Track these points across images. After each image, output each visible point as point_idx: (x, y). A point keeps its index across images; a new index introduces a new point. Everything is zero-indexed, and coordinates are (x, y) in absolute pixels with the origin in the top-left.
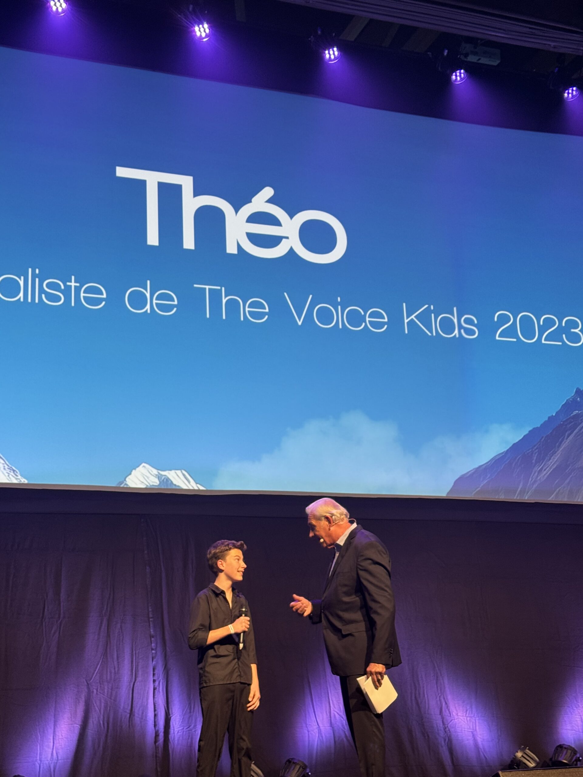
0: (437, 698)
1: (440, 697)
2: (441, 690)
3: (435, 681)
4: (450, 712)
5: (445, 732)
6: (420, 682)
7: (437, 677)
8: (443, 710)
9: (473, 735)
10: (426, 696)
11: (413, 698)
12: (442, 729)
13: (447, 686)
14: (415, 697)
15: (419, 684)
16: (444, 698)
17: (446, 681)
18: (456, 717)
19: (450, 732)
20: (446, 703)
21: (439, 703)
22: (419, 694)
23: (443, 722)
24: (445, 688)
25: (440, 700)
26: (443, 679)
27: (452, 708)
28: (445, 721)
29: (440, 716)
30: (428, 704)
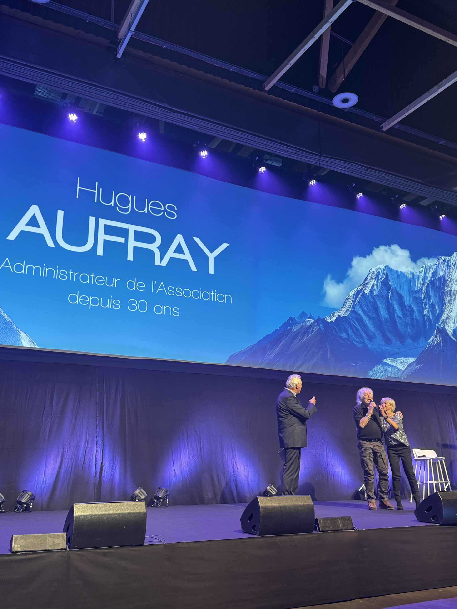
0: (232, 460)
1: (233, 460)
2: (234, 456)
3: (231, 452)
4: (237, 467)
5: (235, 476)
7: (233, 451)
8: (234, 466)
9: (247, 478)
10: (227, 459)
11: (221, 460)
12: (233, 475)
13: (237, 455)
14: (222, 460)
15: (224, 453)
16: (235, 461)
17: (236, 453)
18: (240, 470)
20: (236, 463)
21: (232, 462)
22: (224, 458)
23: (234, 472)
24: (236, 456)
25: (233, 461)
26: (235, 452)
28: (234, 471)
29: (232, 469)
30: (228, 463)
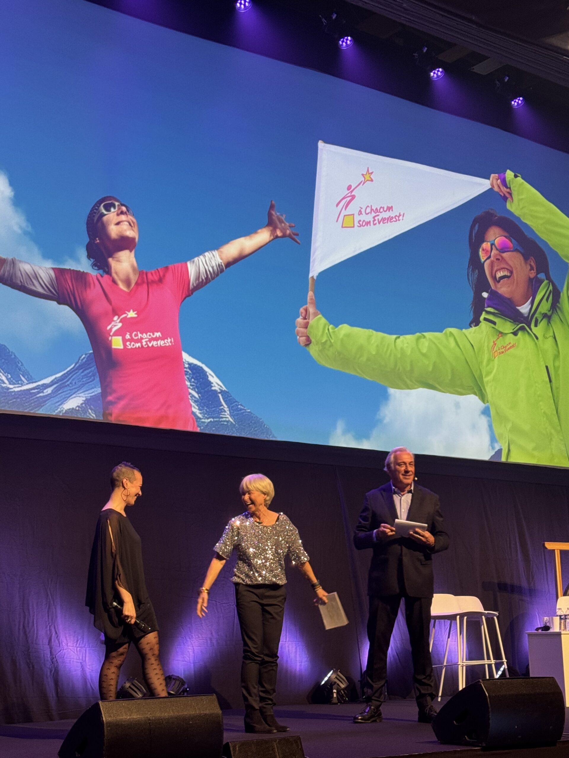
0: (47, 627)
1: (50, 627)
2: (52, 620)
3: (47, 610)
4: (59, 642)
5: (53, 662)
6: (31, 610)
7: (49, 606)
8: (53, 640)
9: (82, 666)
10: (35, 625)
11: (21, 627)
12: (49, 659)
13: (59, 615)
14: (24, 626)
15: (29, 613)
16: (55, 628)
18: (65, 647)
19: (57, 662)
20: (56, 633)
21: (48, 632)
22: (28, 623)
23: (51, 652)
24: (56, 617)
25: (50, 630)
26: (55, 609)
27: (62, 638)
28: (53, 650)
29: (48, 647)
30: (37, 634)
